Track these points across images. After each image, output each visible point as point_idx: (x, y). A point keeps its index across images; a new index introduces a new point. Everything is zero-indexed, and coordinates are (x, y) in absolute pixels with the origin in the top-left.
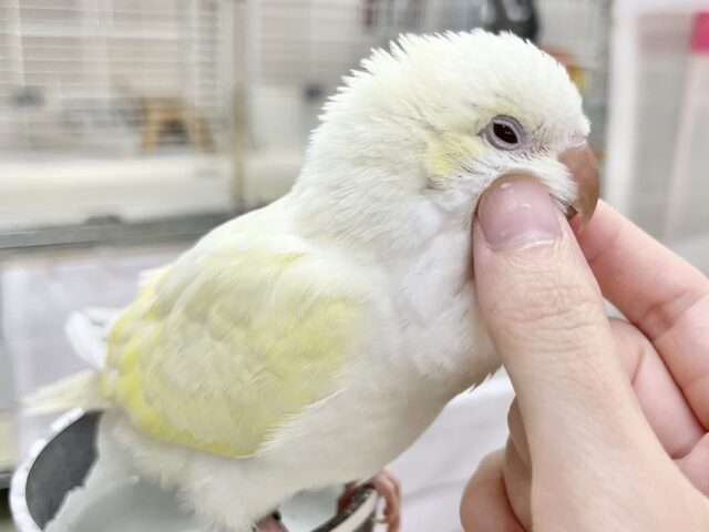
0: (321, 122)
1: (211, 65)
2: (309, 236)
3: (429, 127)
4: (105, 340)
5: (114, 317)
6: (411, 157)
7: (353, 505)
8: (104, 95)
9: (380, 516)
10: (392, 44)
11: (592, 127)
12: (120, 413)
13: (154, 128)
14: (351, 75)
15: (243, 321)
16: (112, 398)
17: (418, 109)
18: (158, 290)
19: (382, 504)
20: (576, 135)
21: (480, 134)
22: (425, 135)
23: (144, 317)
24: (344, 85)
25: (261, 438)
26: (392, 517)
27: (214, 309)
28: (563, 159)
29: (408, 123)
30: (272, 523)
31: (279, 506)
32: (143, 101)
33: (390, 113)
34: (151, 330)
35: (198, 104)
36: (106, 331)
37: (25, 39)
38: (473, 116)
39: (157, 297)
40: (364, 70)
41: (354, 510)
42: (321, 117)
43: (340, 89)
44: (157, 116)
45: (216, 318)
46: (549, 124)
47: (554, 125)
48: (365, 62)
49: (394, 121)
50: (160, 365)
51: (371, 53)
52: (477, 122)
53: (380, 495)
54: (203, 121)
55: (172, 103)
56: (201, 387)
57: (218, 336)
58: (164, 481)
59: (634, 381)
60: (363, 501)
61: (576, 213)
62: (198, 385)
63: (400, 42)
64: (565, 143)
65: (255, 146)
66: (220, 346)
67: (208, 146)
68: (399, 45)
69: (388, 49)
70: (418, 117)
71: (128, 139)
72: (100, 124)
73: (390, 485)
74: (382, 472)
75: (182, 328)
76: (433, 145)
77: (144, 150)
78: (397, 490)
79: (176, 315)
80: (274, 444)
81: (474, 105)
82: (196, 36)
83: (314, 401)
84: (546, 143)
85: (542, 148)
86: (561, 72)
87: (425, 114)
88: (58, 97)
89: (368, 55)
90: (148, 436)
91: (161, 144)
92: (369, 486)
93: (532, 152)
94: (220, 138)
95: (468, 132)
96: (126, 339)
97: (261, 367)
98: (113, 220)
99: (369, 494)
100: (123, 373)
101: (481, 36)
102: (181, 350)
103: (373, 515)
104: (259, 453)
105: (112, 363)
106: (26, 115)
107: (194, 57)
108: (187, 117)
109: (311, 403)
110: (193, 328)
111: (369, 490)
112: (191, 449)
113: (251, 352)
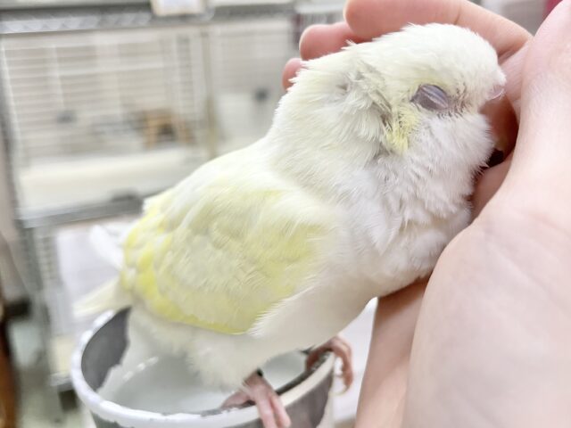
4: (121, 247)
8: (117, 111)
9: (338, 371)
13: (153, 131)
15: (237, 235)
18: (163, 210)
19: (339, 363)
21: (412, 101)
25: (252, 320)
26: (348, 372)
28: (483, 111)
30: (257, 378)
32: (144, 113)
34: (162, 239)
37: (63, 78)
41: (317, 367)
44: (154, 123)
50: (171, 267)
53: (337, 356)
55: (164, 113)
56: (205, 283)
57: (218, 246)
60: (324, 361)
66: (220, 253)
67: (190, 140)
71: (134, 141)
73: (344, 348)
75: (189, 240)
77: (148, 147)
78: (350, 351)
85: (463, 105)
88: (87, 115)
94: (199, 134)
96: (139, 246)
97: (253, 268)
99: (328, 355)
100: (140, 270)
102: (187, 256)
103: (332, 370)
105: (130, 264)
110: (197, 239)
111: (328, 352)
112: (195, 328)
113: (245, 258)
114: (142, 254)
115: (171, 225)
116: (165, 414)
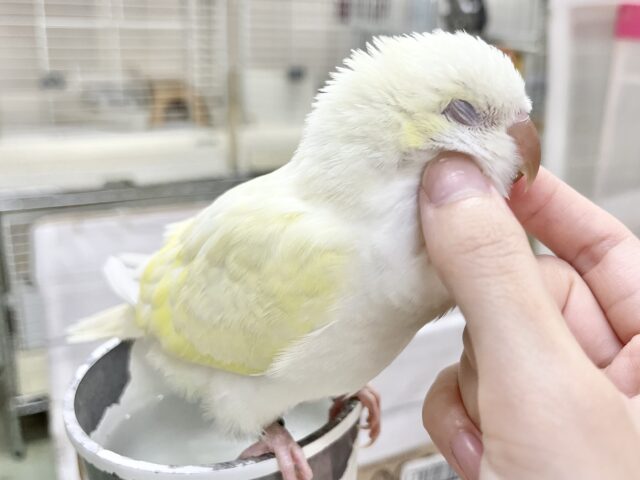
0: (314, 108)
1: (208, 52)
2: (306, 199)
3: (402, 110)
4: (137, 280)
5: (144, 262)
6: (389, 136)
7: (343, 414)
8: (119, 79)
9: (364, 423)
10: (368, 44)
11: (533, 106)
12: (152, 340)
13: (160, 106)
14: (336, 71)
15: (255, 267)
16: (146, 328)
17: (393, 96)
18: (182, 240)
19: (366, 413)
20: (521, 113)
21: (443, 113)
22: (398, 117)
23: (171, 262)
24: (331, 79)
25: (270, 360)
26: (374, 424)
27: (231, 258)
28: (511, 132)
29: (386, 108)
30: (278, 428)
31: (282, 414)
32: (151, 83)
33: (371, 101)
34: (179, 273)
35: (197, 85)
36: (139, 272)
37: (49, 30)
38: (437, 99)
39: (181, 246)
40: (347, 67)
41: (343, 418)
42: (314, 105)
43: (328, 82)
44: (163, 96)
45: (232, 264)
46: (499, 103)
47: (503, 105)
48: (347, 61)
49: (375, 108)
50: (186, 302)
51: (351, 53)
52: (441, 103)
53: (363, 406)
54: (202, 99)
55: (176, 84)
56: (221, 319)
57: (235, 279)
58: (190, 394)
59: (563, 311)
60: (350, 410)
61: (522, 175)
62: (219, 317)
63: (375, 42)
64: (513, 119)
65: (246, 120)
66: (236, 287)
67: (207, 121)
68: (374, 46)
69: (365, 49)
70: (393, 103)
71: (140, 117)
72: (114, 103)
73: (371, 397)
74: (366, 387)
75: (205, 272)
76: (406, 124)
77: (152, 125)
78: (378, 401)
79: (199, 261)
80: (281, 365)
81: (437, 91)
82: (195, 26)
83: (312, 330)
84: (497, 119)
85: (493, 123)
86: (507, 62)
87: (399, 100)
88: (77, 81)
89: (349, 55)
90: (176, 358)
91: (167, 119)
92: (355, 398)
93: (486, 127)
94: (217, 113)
95: (434, 112)
96: (156, 280)
98: (127, 184)
99: (355, 404)
100: (155, 307)
101: (441, 36)
102: (203, 291)
103: (358, 422)
104: (268, 372)
105: (145, 300)
106: (51, 96)
107: (194, 44)
108: (188, 96)
109: (309, 332)
110: (214, 271)
111: (355, 402)
112: (212, 369)
113: (262, 291)
114: (158, 289)
115: (188, 257)
116: (172, 466)
